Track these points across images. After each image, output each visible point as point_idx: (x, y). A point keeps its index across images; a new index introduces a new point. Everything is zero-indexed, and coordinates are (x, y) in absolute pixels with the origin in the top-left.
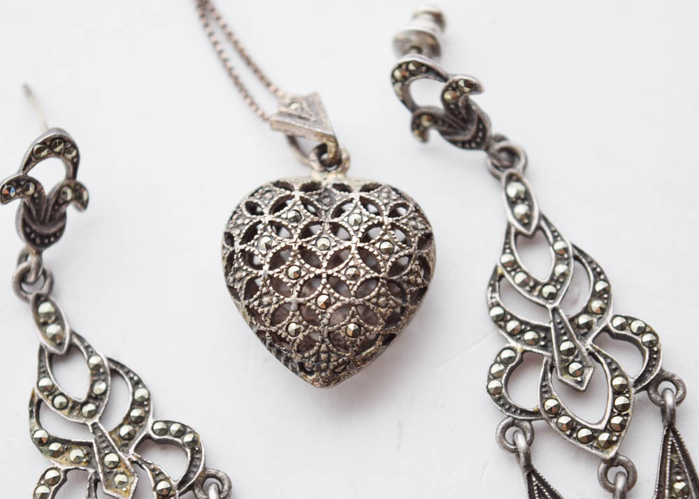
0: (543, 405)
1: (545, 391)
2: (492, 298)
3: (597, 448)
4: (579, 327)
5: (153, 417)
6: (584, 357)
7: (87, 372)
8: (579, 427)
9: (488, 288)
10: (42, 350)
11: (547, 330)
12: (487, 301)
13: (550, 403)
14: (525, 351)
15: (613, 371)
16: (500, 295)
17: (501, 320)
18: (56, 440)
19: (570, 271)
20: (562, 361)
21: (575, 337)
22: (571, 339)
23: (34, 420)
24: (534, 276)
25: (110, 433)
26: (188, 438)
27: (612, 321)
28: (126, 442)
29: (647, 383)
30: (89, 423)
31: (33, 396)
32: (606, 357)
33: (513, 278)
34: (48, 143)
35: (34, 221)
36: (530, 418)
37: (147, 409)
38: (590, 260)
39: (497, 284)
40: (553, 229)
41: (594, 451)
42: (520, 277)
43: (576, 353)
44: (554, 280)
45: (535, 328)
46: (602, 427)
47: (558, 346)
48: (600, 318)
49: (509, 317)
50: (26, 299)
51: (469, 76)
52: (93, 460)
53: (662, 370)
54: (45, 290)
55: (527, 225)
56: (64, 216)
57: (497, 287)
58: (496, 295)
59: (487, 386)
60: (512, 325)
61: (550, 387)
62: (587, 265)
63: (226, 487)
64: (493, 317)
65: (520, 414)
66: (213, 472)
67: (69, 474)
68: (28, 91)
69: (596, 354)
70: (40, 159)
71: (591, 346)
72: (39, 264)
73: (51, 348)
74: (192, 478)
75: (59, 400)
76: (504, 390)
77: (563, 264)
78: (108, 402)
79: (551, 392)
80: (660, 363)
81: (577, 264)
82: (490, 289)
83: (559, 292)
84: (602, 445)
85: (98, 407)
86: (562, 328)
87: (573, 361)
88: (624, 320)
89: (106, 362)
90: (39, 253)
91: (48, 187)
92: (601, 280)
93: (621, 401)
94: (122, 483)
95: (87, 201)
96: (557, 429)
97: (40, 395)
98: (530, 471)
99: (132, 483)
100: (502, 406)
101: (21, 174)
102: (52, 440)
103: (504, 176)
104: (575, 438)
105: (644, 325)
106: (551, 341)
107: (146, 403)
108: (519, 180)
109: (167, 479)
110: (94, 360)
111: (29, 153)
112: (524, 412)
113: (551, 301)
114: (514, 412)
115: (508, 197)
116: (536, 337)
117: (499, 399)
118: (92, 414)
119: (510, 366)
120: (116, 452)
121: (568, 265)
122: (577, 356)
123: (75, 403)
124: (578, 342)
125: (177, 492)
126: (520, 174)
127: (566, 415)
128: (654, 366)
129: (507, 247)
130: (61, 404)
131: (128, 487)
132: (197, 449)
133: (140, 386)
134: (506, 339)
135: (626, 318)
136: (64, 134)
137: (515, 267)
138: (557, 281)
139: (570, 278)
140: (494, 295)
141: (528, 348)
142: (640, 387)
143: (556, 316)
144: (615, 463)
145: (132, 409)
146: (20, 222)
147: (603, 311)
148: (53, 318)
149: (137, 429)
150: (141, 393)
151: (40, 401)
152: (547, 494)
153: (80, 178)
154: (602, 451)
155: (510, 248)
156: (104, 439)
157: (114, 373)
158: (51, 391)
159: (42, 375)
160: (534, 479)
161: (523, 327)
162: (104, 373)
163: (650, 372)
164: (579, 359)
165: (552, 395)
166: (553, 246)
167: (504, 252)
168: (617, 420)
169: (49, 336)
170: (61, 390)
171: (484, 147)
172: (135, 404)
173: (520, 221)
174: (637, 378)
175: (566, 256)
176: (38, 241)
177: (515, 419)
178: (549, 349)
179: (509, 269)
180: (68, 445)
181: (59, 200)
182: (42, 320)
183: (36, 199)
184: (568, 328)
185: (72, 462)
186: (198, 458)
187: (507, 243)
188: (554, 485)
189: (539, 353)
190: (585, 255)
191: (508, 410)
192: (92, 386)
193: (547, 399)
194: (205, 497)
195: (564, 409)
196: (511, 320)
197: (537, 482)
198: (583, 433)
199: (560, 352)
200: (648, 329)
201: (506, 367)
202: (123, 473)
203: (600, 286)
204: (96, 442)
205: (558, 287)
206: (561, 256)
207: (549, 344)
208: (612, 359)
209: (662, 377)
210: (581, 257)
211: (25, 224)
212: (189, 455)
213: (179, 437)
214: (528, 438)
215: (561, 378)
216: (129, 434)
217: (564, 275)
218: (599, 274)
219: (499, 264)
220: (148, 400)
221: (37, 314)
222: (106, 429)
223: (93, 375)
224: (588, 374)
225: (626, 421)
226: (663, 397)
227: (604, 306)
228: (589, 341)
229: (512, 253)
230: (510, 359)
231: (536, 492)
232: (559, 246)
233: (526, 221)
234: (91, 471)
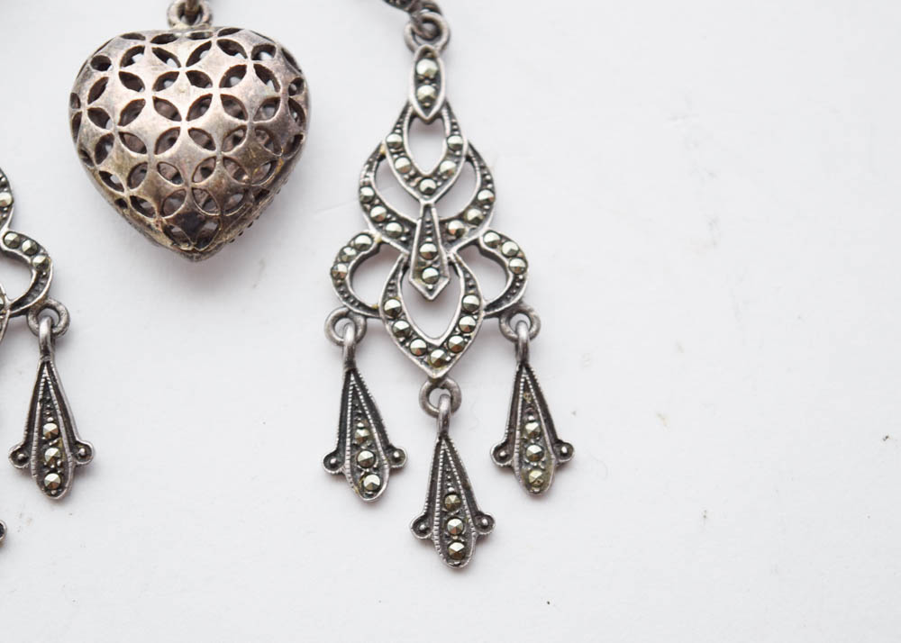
0: (384, 304)
1: (390, 290)
2: (366, 176)
3: (427, 364)
4: (448, 232)
5: (9, 226)
6: (442, 265)
8: (415, 337)
9: (365, 165)
11: (413, 226)
12: (360, 178)
13: (392, 304)
14: (381, 243)
15: (468, 288)
16: (375, 176)
17: (368, 203)
19: (456, 170)
20: (418, 263)
21: (440, 241)
22: (435, 242)
24: (416, 165)
26: (38, 259)
27: (484, 235)
29: (500, 309)
32: (465, 271)
33: (395, 161)
36: (366, 314)
37: (4, 216)
38: (482, 164)
39: (376, 163)
40: (454, 121)
41: (423, 366)
42: (402, 163)
43: (436, 258)
44: (436, 175)
45: (401, 221)
46: (438, 343)
47: (419, 246)
48: (474, 229)
49: (377, 202)
53: (520, 301)
55: (427, 109)
57: (374, 167)
58: (371, 175)
59: (332, 268)
60: (377, 211)
61: (397, 288)
63: (62, 323)
64: (361, 198)
65: (357, 307)
66: (54, 303)
69: (457, 265)
71: (454, 255)
74: (29, 303)
76: (347, 278)
77: (452, 160)
79: (396, 292)
80: (521, 293)
81: (468, 164)
82: (367, 166)
83: (439, 189)
84: (433, 361)
86: (430, 228)
87: (430, 266)
88: (498, 238)
92: (487, 189)
93: (467, 321)
96: (391, 334)
98: (351, 369)
100: (342, 293)
103: (418, 50)
104: (406, 348)
105: (516, 249)
106: (413, 238)
107: (5, 209)
108: (433, 58)
109: (2, 295)
112: (362, 305)
113: (426, 197)
114: (352, 304)
116: (400, 230)
117: (340, 285)
119: (362, 253)
121: (457, 163)
122: (436, 262)
124: (441, 247)
125: (9, 312)
126: (437, 53)
127: (406, 320)
128: (514, 294)
129: (398, 127)
132: (44, 274)
133: (6, 190)
134: (367, 224)
135: (501, 236)
137: (400, 150)
138: (440, 177)
139: (455, 178)
140: (368, 174)
141: (387, 240)
142: (491, 312)
143: (428, 214)
144: (441, 385)
147: (477, 222)
150: (3, 197)
152: (361, 397)
154: (431, 369)
155: (400, 128)
160: (352, 378)
161: (389, 216)
163: (508, 300)
164: (437, 266)
165: (397, 295)
166: (447, 139)
167: (393, 132)
168: (456, 340)
171: (407, 9)
173: (421, 102)
174: (491, 301)
175: (458, 153)
177: (350, 310)
178: (410, 247)
179: (393, 150)
184: (435, 231)
186: (42, 284)
187: (399, 122)
188: (372, 391)
189: (396, 248)
190: (479, 159)
191: (346, 299)
193: (390, 298)
194: (37, 326)
195: (404, 314)
196: (378, 205)
197: (354, 383)
198: (417, 344)
199: (419, 253)
200: (520, 254)
201: (358, 254)
203: (484, 195)
205: (439, 184)
206: (453, 151)
207: (411, 242)
208: (471, 275)
209: (518, 309)
210: (474, 159)
212: (34, 277)
213: (30, 256)
214: (359, 334)
215: (411, 280)
217: (449, 173)
218: (487, 183)
219: (384, 143)
220: (10, 206)
224: (442, 284)
225: (466, 343)
226: (516, 332)
227: (481, 218)
228: (454, 249)
230: (364, 246)
231: (351, 392)
232: (454, 140)
233: (427, 104)
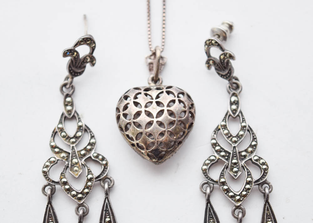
0: (220, 180)
1: (222, 175)
2: (213, 136)
3: (234, 201)
4: (241, 155)
5: (95, 151)
6: (240, 167)
7: (77, 127)
8: (230, 191)
9: (213, 132)
10: (63, 114)
11: (230, 153)
12: (212, 136)
13: (222, 180)
14: (219, 159)
15: (248, 175)
16: (217, 136)
17: (214, 145)
18: (58, 148)
19: (244, 135)
20: (231, 166)
21: (239, 159)
22: (237, 159)
23: (52, 138)
24: (231, 132)
25: (78, 152)
26: (104, 162)
27: (254, 157)
28: (82, 156)
29: (259, 183)
30: (71, 146)
31: (55, 129)
32: (247, 169)
33: (223, 131)
34: (85, 39)
35: (73, 66)
36: (213, 183)
37: (93, 147)
38: (253, 133)
39: (217, 132)
40: (243, 117)
41: (233, 201)
42: (226, 132)
43: (237, 165)
44: (238, 136)
45: (225, 151)
46: (238, 194)
47: (232, 160)
48: (250, 155)
49: (217, 145)
50: (63, 94)
51: (232, 53)
52: (69, 159)
53: (266, 180)
54: (70, 93)
55: (234, 114)
56: (85, 67)
57: (217, 133)
58: (215, 135)
59: (202, 167)
60: (218, 148)
61: (224, 174)
62: (251, 134)
63: (112, 184)
64: (212, 143)
65: (211, 181)
66: (109, 177)
67: (59, 161)
68: (85, 17)
69: (244, 167)
70: (80, 44)
71: (244, 164)
72: (71, 83)
73: (66, 114)
74: (101, 177)
75: (63, 134)
76: (207, 170)
77: (243, 131)
78: (80, 140)
80: (266, 177)
81: (248, 132)
82: (214, 133)
83: (238, 141)
84: (236, 200)
85: (76, 141)
86: (235, 154)
87: (235, 167)
88: (258, 158)
89: (84, 126)
90: (72, 78)
91: (82, 55)
92: (255, 141)
93: (248, 186)
94: (76, 171)
95: (95, 63)
96: (222, 190)
97: (57, 130)
98: (208, 202)
99: (80, 172)
100: (205, 176)
101: (73, 48)
102: (56, 147)
103: (231, 93)
104: (227, 195)
105: (265, 162)
106: (230, 158)
107: (93, 145)
108: (236, 96)
109: (92, 174)
110: (80, 124)
111: (77, 41)
112: (212, 180)
113: (234, 143)
114: (209, 179)
115: (231, 101)
116: (225, 155)
117: (205, 173)
118: (73, 143)
119: (213, 162)
120: (77, 159)
121: (245, 132)
122: (237, 166)
123: (69, 137)
124: (239, 161)
125: (95, 180)
126: (238, 94)
127: (227, 186)
128: (264, 178)
129: (224, 119)
130: (64, 136)
131: (78, 172)
132: (106, 167)
133: (93, 138)
134: (214, 152)
135: (259, 157)
136: (92, 38)
137: (225, 127)
138: (239, 137)
139: (244, 137)
140: (214, 135)
141: (221, 158)
142: (256, 184)
143: (234, 149)
144: (239, 208)
145: (88, 145)
146: (68, 65)
147: (252, 152)
148: (70, 104)
149: (87, 153)
150: (93, 141)
151: (57, 132)
152: (212, 211)
153: (94, 54)
154: (236, 202)
155: (225, 120)
156: (75, 153)
157: (86, 130)
158: (62, 130)
159: (60, 123)
160: (209, 205)
162: (82, 129)
163: (262, 179)
164: (238, 167)
165: (224, 177)
166: (241, 124)
167: (223, 121)
168: (244, 193)
169: (67, 110)
170: (65, 130)
171: (228, 79)
172: (90, 144)
173: (232, 111)
174: (256, 180)
175: (245, 129)
176: (73, 73)
177: (208, 182)
178: (228, 161)
179: (223, 127)
180: (61, 151)
181: (84, 60)
182: (66, 103)
183: (76, 58)
184: (237, 155)
185: (61, 158)
186: (105, 171)
187: (225, 118)
188: (215, 209)
189: (224, 161)
190: (252, 130)
191: (207, 178)
192: (76, 133)
193: (222, 178)
194: (104, 185)
195: (227, 183)
196: (218, 146)
198: (231, 194)
199: (232, 163)
200: (266, 164)
201: (211, 162)
202: (78, 167)
203: (254, 143)
204: (72, 153)
205: (239, 139)
206: (243, 128)
207: (229, 159)
208: (249, 171)
209: (265, 182)
210: (250, 131)
211: (70, 67)
212: (103, 168)
213: (101, 161)
214: (211, 190)
215: (229, 172)
216: (84, 154)
217: (242, 135)
218: (254, 139)
219: (220, 125)
220: (95, 144)
221: (65, 101)
222: (76, 150)
223: (78, 129)
224: (239, 173)
225: (248, 194)
226: (264, 190)
227: (253, 151)
228: (243, 162)
229: (226, 122)
230: (213, 160)
231: (208, 210)
232: (243, 124)
233: (234, 112)
234: (67, 163)
